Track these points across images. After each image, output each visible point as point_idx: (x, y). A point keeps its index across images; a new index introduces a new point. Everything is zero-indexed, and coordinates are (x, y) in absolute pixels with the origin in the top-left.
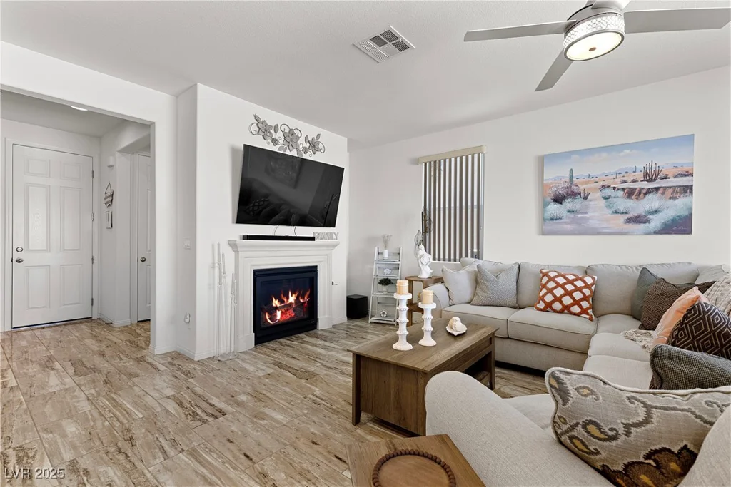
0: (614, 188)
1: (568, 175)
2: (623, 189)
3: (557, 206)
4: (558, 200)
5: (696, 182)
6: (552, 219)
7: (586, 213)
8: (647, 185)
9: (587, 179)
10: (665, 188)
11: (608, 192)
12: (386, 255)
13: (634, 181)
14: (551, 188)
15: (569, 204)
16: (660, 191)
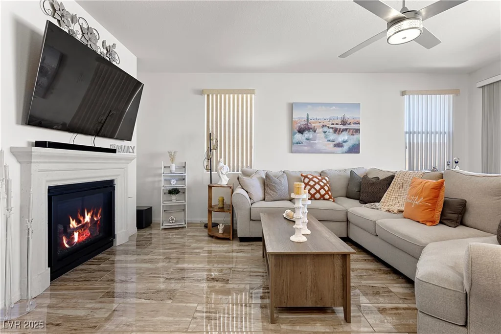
0: (328, 127)
1: (306, 117)
2: (332, 128)
3: (300, 135)
4: (301, 131)
5: (361, 127)
6: (297, 143)
7: (315, 140)
8: (342, 127)
9: (315, 120)
10: (350, 129)
11: (325, 129)
12: (173, 168)
13: (337, 124)
14: (297, 124)
15: (307, 134)
16: (348, 131)
